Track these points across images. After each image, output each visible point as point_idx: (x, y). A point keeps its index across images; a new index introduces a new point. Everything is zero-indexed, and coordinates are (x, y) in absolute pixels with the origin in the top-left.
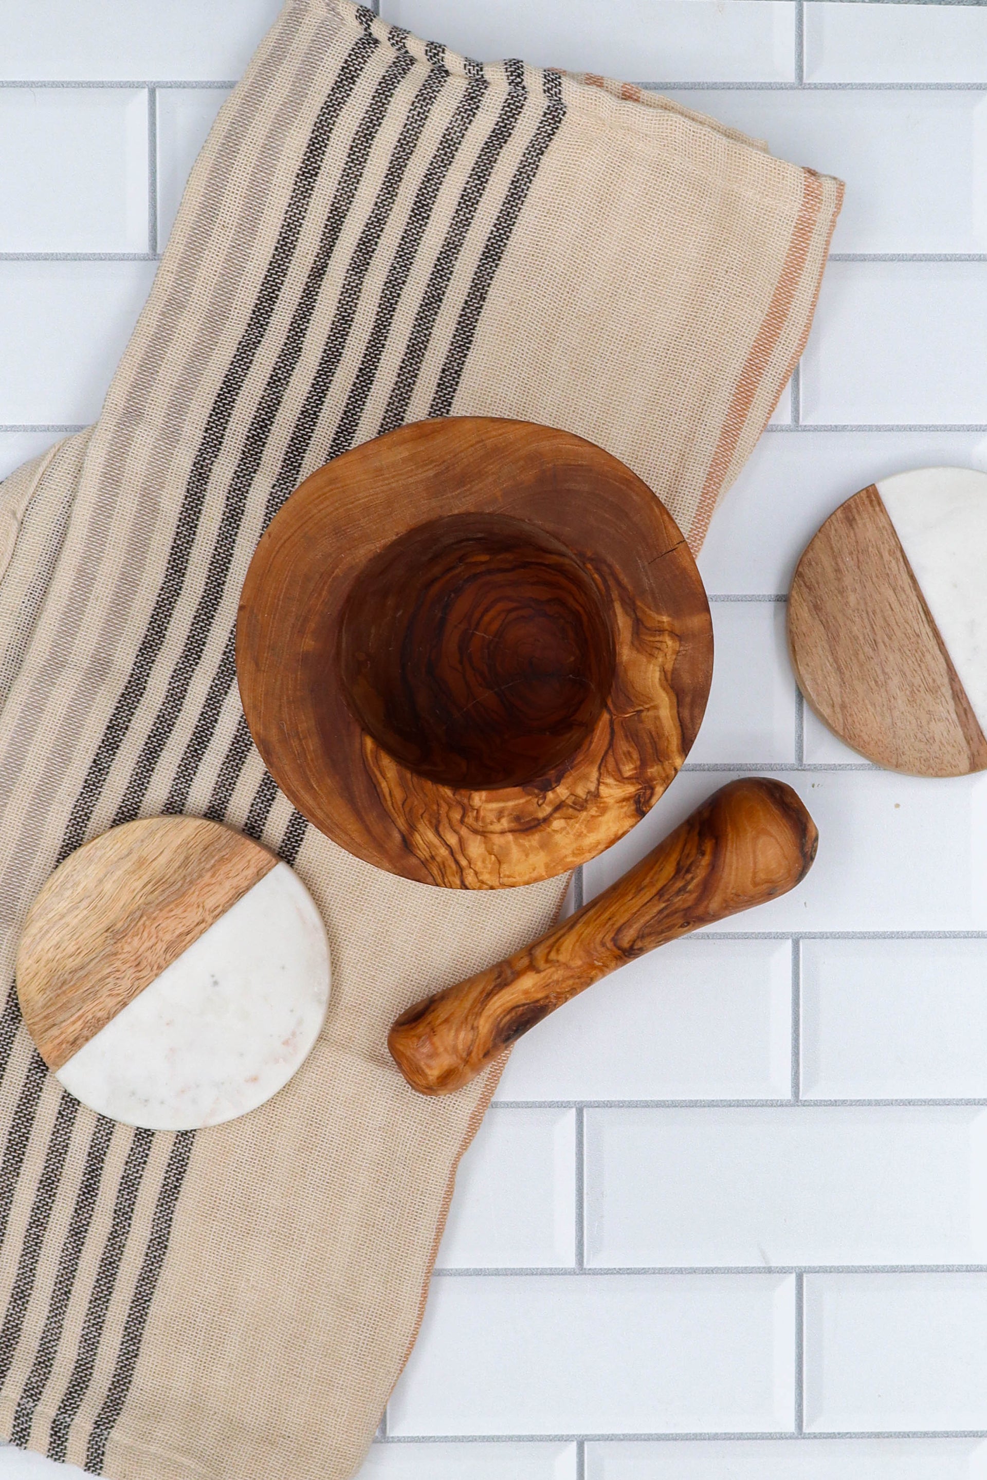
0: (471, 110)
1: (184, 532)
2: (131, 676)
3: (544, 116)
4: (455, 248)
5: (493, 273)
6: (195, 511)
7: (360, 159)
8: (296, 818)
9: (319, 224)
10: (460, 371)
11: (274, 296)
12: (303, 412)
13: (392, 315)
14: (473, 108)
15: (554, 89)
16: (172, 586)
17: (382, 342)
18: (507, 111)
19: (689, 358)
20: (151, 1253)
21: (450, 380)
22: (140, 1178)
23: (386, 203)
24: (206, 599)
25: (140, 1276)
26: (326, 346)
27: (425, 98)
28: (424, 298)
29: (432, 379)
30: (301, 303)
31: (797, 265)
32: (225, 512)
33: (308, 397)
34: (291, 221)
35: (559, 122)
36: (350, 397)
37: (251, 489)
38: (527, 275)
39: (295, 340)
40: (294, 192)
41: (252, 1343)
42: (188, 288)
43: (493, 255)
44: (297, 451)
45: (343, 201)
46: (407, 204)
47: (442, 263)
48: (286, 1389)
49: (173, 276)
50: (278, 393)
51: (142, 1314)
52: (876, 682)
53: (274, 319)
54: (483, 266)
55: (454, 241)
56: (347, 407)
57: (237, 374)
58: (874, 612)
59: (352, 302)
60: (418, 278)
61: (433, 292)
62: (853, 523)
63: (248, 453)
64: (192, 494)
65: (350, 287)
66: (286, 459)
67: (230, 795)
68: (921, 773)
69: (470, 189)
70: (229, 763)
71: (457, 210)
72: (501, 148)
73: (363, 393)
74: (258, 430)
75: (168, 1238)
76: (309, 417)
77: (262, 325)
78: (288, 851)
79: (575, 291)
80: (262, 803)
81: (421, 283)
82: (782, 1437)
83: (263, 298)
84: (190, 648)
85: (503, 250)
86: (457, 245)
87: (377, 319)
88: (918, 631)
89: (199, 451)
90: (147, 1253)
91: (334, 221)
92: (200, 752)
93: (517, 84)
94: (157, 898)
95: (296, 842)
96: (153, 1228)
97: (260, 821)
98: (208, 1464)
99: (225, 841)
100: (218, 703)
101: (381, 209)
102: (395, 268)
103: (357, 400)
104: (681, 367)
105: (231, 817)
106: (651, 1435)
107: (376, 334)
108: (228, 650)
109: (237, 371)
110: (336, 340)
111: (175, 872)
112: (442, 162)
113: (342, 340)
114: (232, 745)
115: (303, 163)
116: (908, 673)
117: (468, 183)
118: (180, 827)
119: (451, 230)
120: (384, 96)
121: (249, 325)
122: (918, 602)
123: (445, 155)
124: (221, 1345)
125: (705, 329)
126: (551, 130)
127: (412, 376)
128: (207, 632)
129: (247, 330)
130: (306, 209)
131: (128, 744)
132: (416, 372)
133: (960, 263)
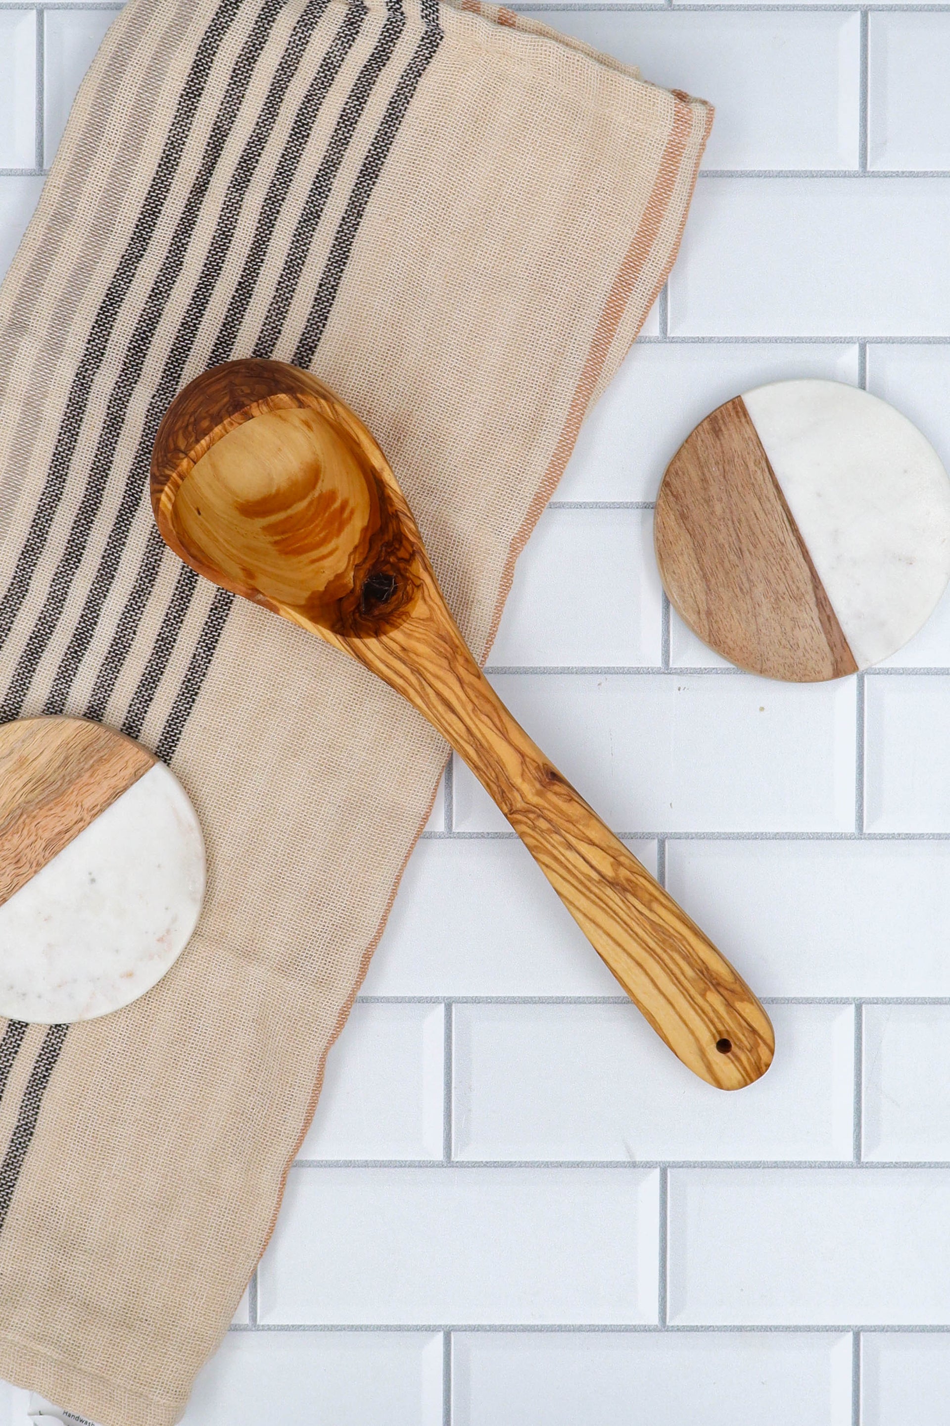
0: (351, 35)
1: (65, 440)
2: (14, 579)
3: (422, 41)
4: (333, 166)
5: (370, 191)
6: (77, 420)
7: (242, 81)
8: (173, 718)
9: (202, 142)
10: (336, 286)
11: (157, 210)
12: (183, 324)
13: (271, 231)
14: (352, 33)
15: (432, 15)
16: (53, 491)
17: (261, 257)
18: (385, 36)
19: (560, 274)
20: (17, 1139)
21: (326, 295)
22: (10, 1066)
23: (268, 123)
24: (86, 503)
25: (5, 1161)
26: (207, 260)
27: (306, 24)
28: (303, 214)
29: (310, 294)
30: (183, 218)
31: (667, 186)
32: (106, 420)
33: (188, 310)
34: (175, 140)
35: (437, 46)
36: (229, 309)
37: (132, 399)
38: (404, 192)
39: (177, 254)
40: (178, 112)
41: (112, 1229)
42: (74, 203)
43: (370, 173)
44: (176, 362)
45: (225, 121)
46: (288, 123)
47: (320, 181)
48: (146, 1273)
49: (59, 191)
50: (159, 305)
51: (5, 1200)
52: (741, 589)
53: (157, 233)
54: (360, 184)
55: (333, 159)
56: (226, 319)
57: (119, 287)
58: (740, 521)
59: (232, 217)
60: (297, 195)
61: (312, 209)
62: (720, 433)
63: (130, 364)
64: (74, 403)
65: (230, 204)
66: (166, 370)
67: (109, 696)
68: (784, 678)
69: (349, 109)
70: (108, 665)
71: (336, 129)
72: (380, 70)
73: (242, 307)
74: (139, 342)
75: (34, 1126)
76: (189, 329)
77: (145, 239)
78: (165, 751)
79: (451, 207)
80: (140, 704)
81: (300, 200)
82: (646, 1329)
83: (146, 212)
84: (70, 552)
85: (380, 169)
86: (336, 163)
87: (257, 235)
88: (782, 540)
89: (82, 363)
90: (13, 1139)
91: (216, 139)
92: (80, 654)
93: (396, 10)
94: (37, 797)
95: (173, 742)
96: (20, 1115)
97: (138, 721)
98: (64, 1350)
99: (104, 742)
100: (97, 606)
101: (262, 129)
102: (275, 184)
103: (236, 313)
104: (552, 283)
105: (110, 717)
106: (517, 1326)
107: (255, 249)
108: (106, 554)
109: (120, 284)
110: (216, 255)
111: (55, 772)
112: (322, 84)
113: (222, 255)
114: (111, 647)
115: (187, 84)
116: (773, 581)
117: (347, 103)
118: (61, 728)
119: (330, 148)
120: (266, 22)
121: (132, 239)
122: (783, 511)
123: (325, 77)
124: (82, 1231)
125: (576, 246)
126: (429, 54)
127: (290, 291)
128: (87, 536)
129: (130, 244)
130: (189, 128)
131: (11, 645)
132: (294, 287)
133: (825, 179)
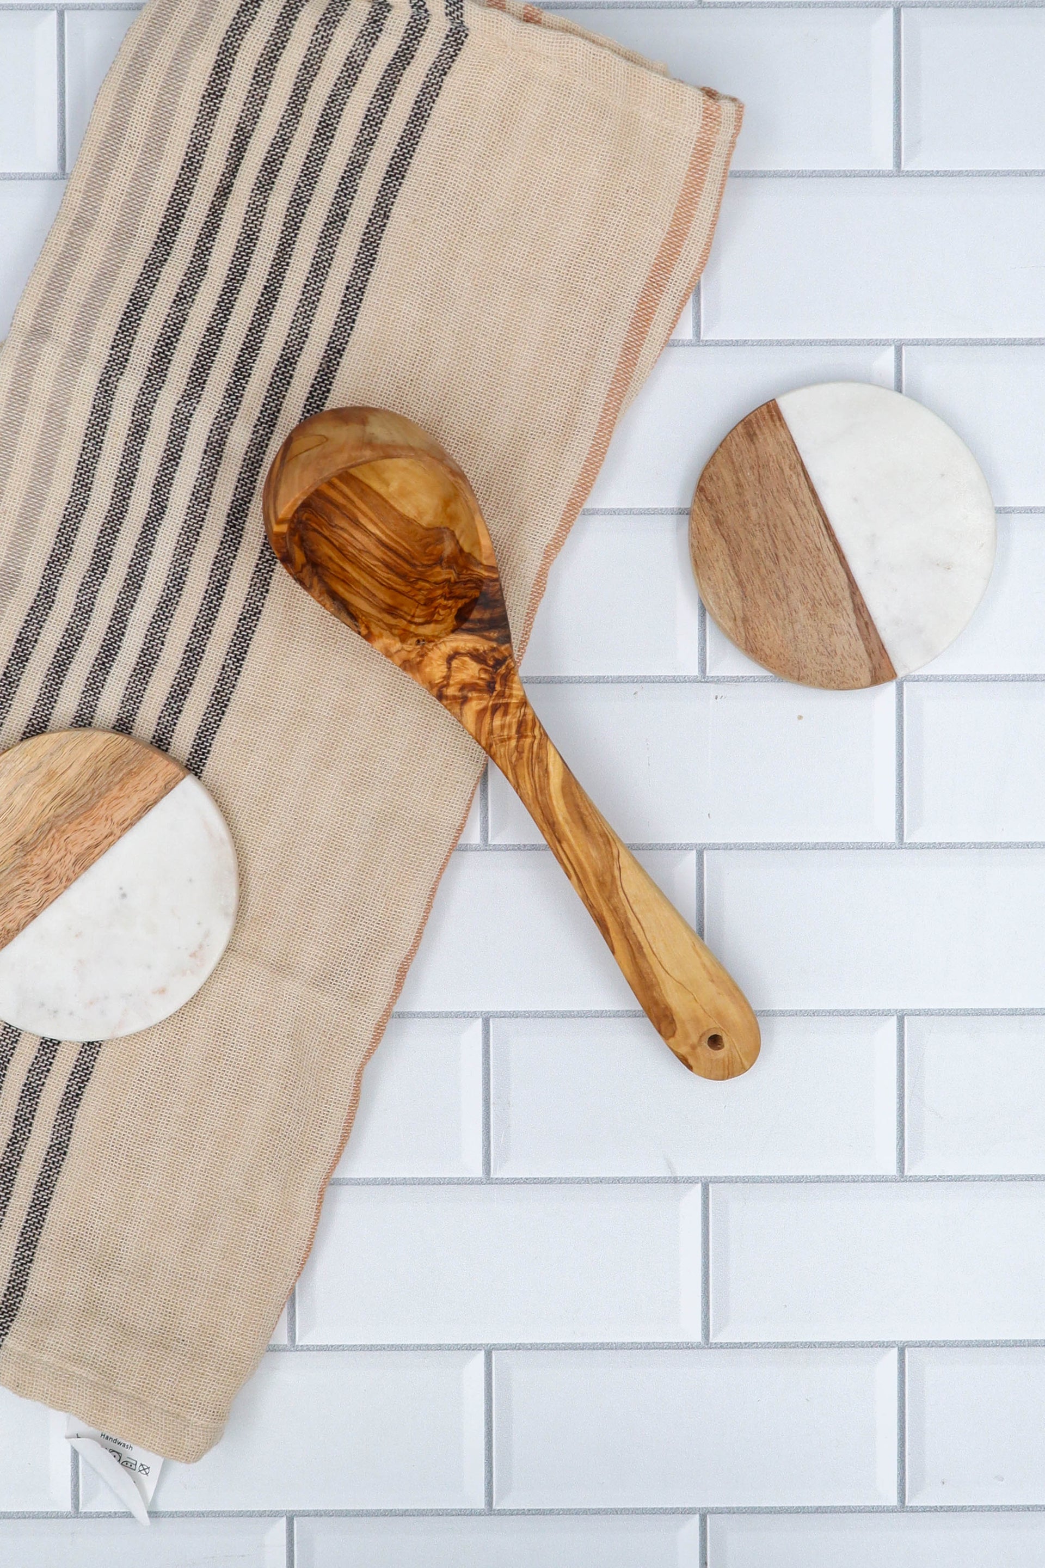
0: (374, 33)
1: (90, 448)
2: (40, 590)
3: (447, 38)
4: (359, 167)
5: (397, 191)
6: (101, 427)
7: (265, 81)
8: (203, 730)
9: (225, 143)
10: (364, 288)
11: (180, 214)
12: (208, 329)
13: (296, 234)
14: (375, 31)
15: (456, 13)
16: (78, 500)
17: (287, 260)
18: (409, 34)
19: (590, 276)
20: (50, 1159)
21: (353, 297)
22: (42, 1085)
23: (291, 124)
24: (112, 512)
25: (38, 1181)
26: (232, 264)
27: (329, 22)
28: (328, 216)
29: (337, 296)
30: (207, 222)
31: (696, 185)
32: (130, 427)
33: (214, 315)
34: (197, 142)
35: (462, 44)
36: (255, 314)
37: (157, 405)
38: (431, 193)
39: (201, 258)
40: (200, 113)
41: (148, 1249)
42: (96, 207)
43: (396, 173)
44: (202, 368)
45: (248, 122)
46: (312, 123)
47: (346, 182)
48: (182, 1293)
49: (81, 195)
50: (184, 310)
51: (39, 1220)
52: (777, 595)
53: (180, 237)
54: (386, 185)
55: (358, 160)
56: (252, 324)
57: (143, 291)
58: (775, 526)
59: (257, 220)
60: (323, 197)
61: (338, 211)
62: (754, 438)
63: (154, 370)
64: (98, 410)
65: (255, 206)
66: (191, 376)
67: (138, 708)
68: (822, 686)
69: (374, 109)
70: (136, 676)
71: (361, 130)
72: (404, 69)
73: (268, 311)
74: (164, 348)
75: (68, 1145)
76: (214, 334)
77: (168, 243)
78: (196, 764)
79: (478, 208)
80: (169, 716)
81: (326, 201)
82: (688, 1346)
83: (170, 216)
84: (96, 562)
85: (406, 169)
86: (361, 164)
87: (282, 238)
88: (819, 545)
89: (105, 369)
90: (46, 1159)
91: (239, 140)
92: (108, 665)
93: (420, 7)
94: (66, 811)
95: (203, 755)
96: (53, 1134)
97: (168, 733)
98: (100, 1371)
99: (133, 755)
100: (124, 616)
101: (286, 130)
102: (300, 187)
103: (262, 317)
104: (583, 285)
105: (139, 730)
107: (281, 252)
108: (133, 564)
109: (144, 289)
110: (241, 258)
111: (84, 785)
112: (346, 83)
113: (247, 258)
114: (140, 658)
115: (209, 84)
116: (810, 587)
117: (372, 103)
118: (89, 741)
119: (355, 149)
120: (288, 20)
121: (156, 243)
122: (819, 516)
123: (349, 76)
124: (118, 1251)
125: (606, 247)
126: (454, 52)
127: (316, 294)
128: (113, 545)
129: (154, 248)
130: (212, 130)
131: (38, 657)
132: (320, 289)
133: (859, 179)
